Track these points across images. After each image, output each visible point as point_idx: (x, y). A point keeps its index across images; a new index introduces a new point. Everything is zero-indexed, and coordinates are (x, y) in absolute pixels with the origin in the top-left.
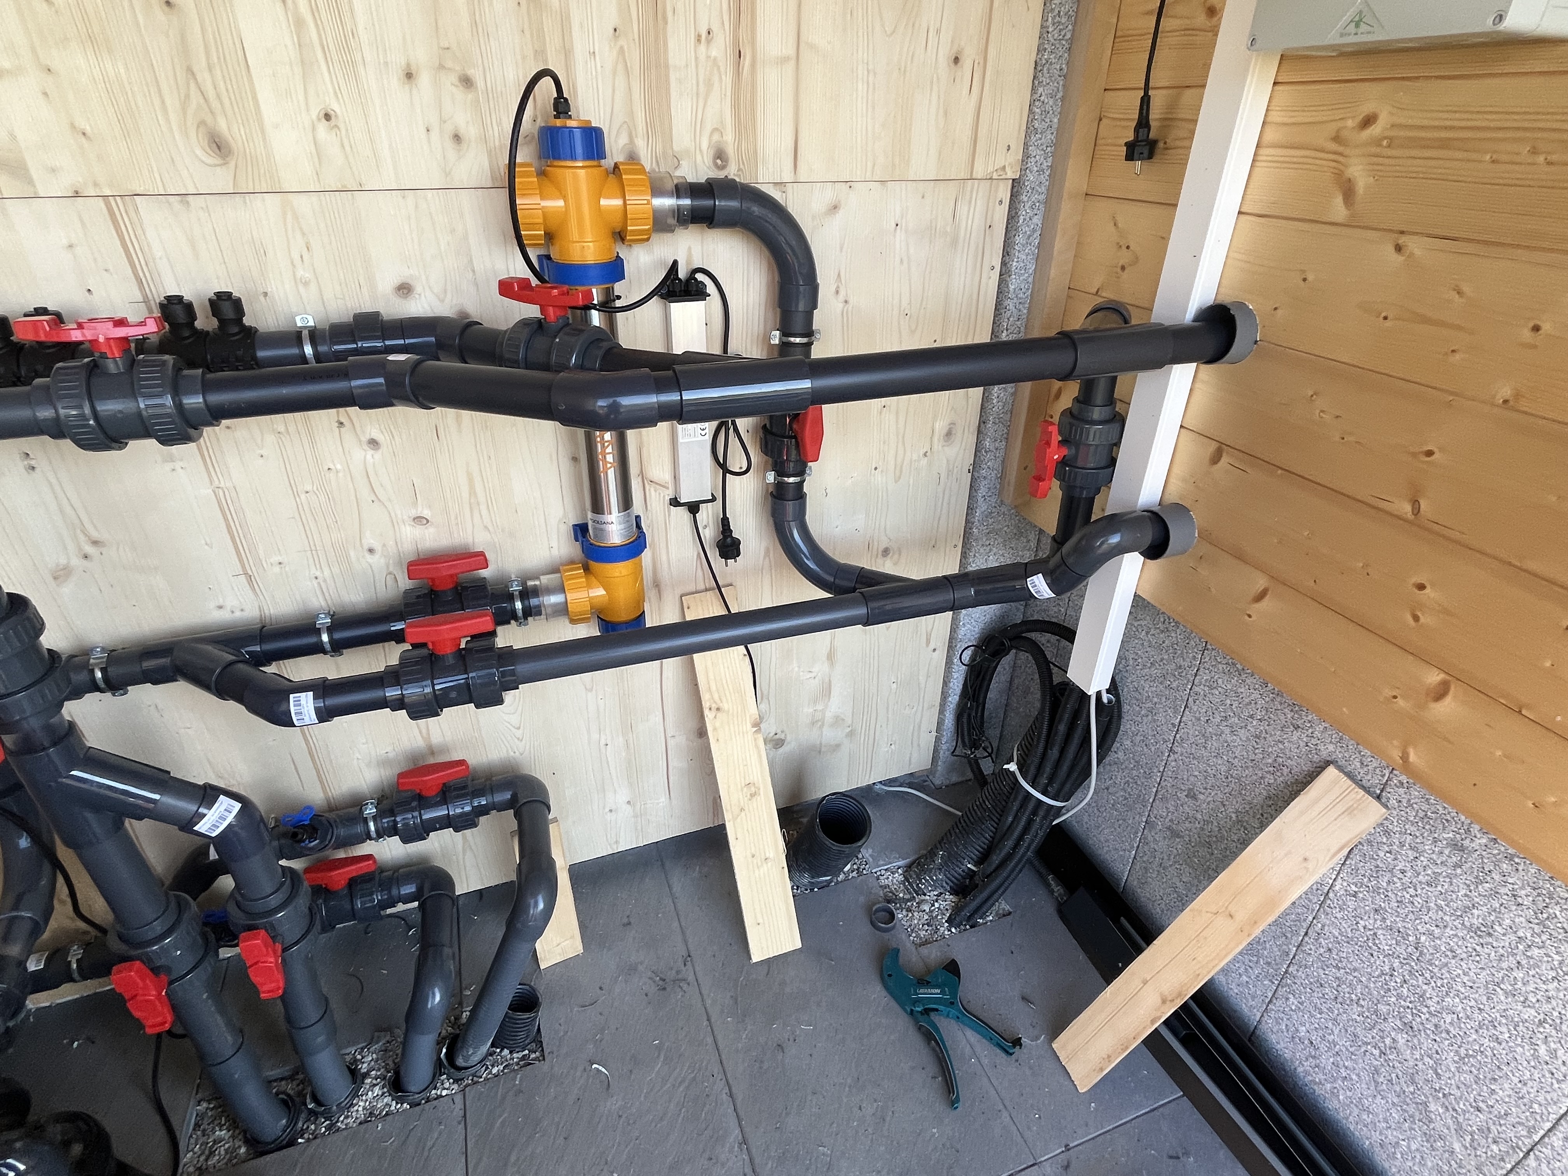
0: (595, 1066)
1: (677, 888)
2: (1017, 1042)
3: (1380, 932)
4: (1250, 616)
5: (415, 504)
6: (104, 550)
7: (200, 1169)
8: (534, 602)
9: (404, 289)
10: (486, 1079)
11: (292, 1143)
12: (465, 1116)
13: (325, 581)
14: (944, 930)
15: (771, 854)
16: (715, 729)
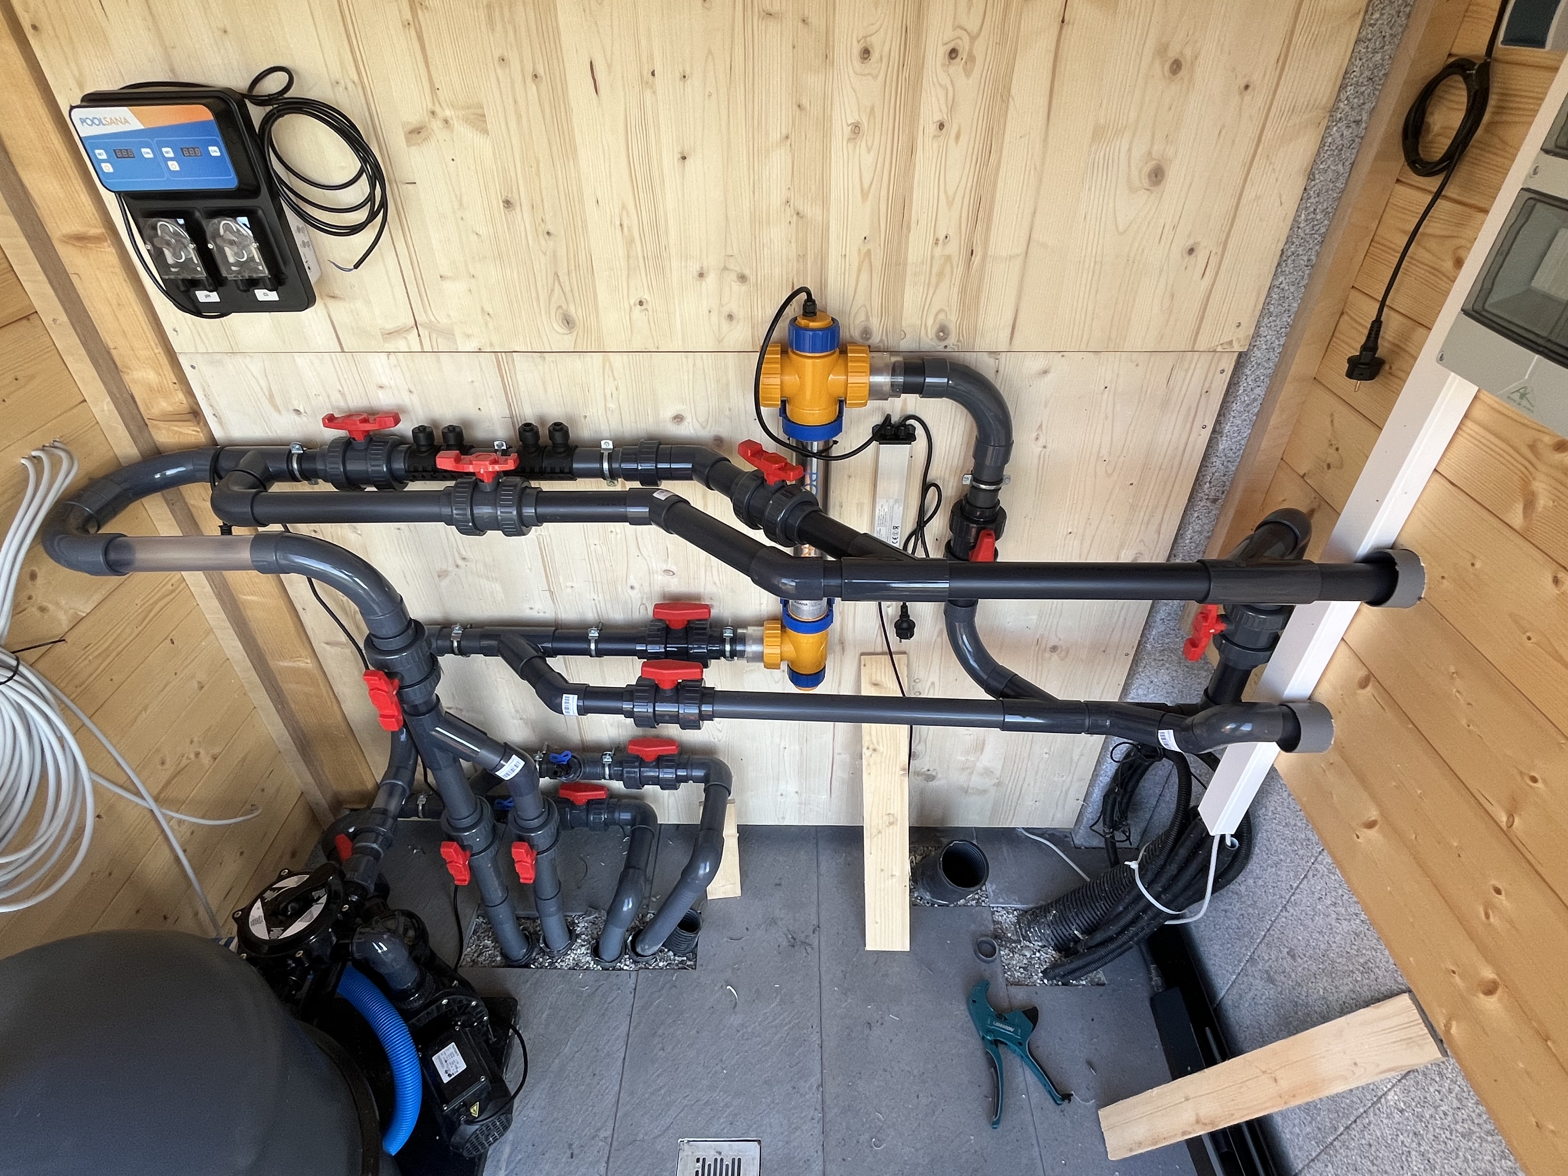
0: (729, 987)
1: (823, 867)
2: (1067, 1097)
3: (1413, 1153)
4: (1358, 837)
5: (666, 561)
6: (468, 564)
7: (473, 961)
8: (739, 648)
9: (678, 418)
10: (654, 969)
11: (527, 966)
12: (635, 989)
13: (599, 602)
14: (1037, 978)
15: (897, 873)
16: (869, 765)
